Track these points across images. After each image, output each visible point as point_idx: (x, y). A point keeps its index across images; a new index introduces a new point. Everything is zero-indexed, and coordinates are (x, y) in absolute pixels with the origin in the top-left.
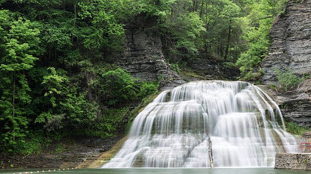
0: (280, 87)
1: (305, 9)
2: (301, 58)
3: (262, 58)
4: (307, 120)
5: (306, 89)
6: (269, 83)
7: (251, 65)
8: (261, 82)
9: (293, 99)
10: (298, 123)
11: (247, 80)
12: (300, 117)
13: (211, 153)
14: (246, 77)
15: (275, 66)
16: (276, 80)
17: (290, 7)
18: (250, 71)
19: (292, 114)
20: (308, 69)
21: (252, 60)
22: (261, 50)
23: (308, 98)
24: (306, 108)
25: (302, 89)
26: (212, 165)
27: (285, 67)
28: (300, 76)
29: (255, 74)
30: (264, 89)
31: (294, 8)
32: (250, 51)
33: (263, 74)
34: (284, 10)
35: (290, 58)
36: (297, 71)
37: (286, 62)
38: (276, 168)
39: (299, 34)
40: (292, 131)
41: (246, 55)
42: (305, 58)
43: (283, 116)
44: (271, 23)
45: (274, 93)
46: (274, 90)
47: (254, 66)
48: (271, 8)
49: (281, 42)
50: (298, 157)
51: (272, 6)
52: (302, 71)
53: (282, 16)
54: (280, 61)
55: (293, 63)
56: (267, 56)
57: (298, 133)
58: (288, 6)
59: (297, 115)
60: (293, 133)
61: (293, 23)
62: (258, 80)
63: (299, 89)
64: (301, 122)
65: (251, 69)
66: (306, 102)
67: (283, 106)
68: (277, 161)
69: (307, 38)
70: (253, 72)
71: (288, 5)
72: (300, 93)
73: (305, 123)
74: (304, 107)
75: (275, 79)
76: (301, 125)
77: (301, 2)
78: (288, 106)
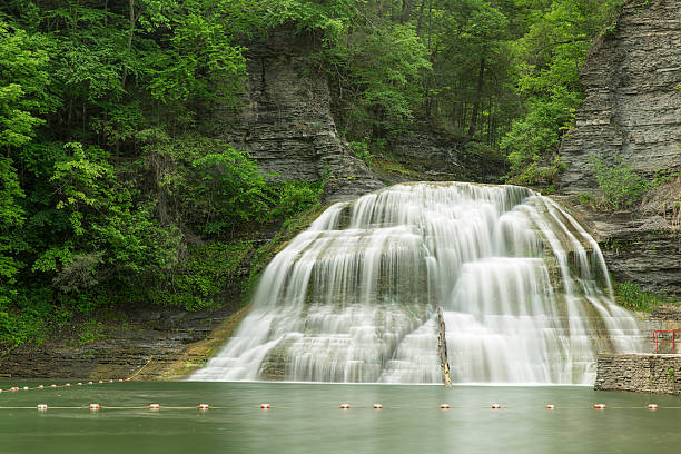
0: (604, 199)
1: (661, 22)
2: (650, 136)
3: (561, 133)
4: (663, 278)
5: (662, 206)
6: (576, 191)
7: (535, 149)
8: (557, 188)
9: (631, 230)
10: (643, 285)
11: (526, 183)
12: (647, 271)
13: (444, 350)
14: (523, 177)
15: (592, 153)
16: (593, 184)
17: (628, 18)
18: (533, 162)
19: (630, 263)
20: (666, 161)
21: (539, 138)
22: (559, 116)
23: (666, 226)
24: (662, 249)
25: (652, 205)
26: (448, 379)
27: (615, 154)
28: (648, 176)
29: (545, 170)
30: (565, 204)
31: (636, 20)
32: (532, 116)
33: (562, 171)
34: (614, 24)
35: (625, 134)
36: (640, 166)
37: (616, 142)
38: (597, 388)
39: (647, 79)
40: (628, 302)
41: (525, 125)
42: (659, 135)
43: (609, 268)
44: (581, 54)
45: (588, 215)
46: (588, 208)
47: (542, 151)
48: (582, 18)
49: (605, 96)
50: (652, 363)
51: (583, 14)
52: (653, 166)
53: (609, 37)
54: (602, 141)
55: (633, 147)
56: (571, 128)
57: (641, 308)
58: (622, 16)
59: (640, 266)
60: (630, 308)
61: (634, 54)
62: (550, 185)
63: (645, 207)
64: (650, 283)
65: (536, 157)
66: (660, 235)
67: (610, 244)
68: (601, 371)
69: (665, 89)
70: (541, 164)
71: (622, 12)
72: (649, 214)
73: (658, 284)
74: (657, 249)
75: (590, 181)
76: (650, 288)
77: (653, 7)
78: (621, 245)
